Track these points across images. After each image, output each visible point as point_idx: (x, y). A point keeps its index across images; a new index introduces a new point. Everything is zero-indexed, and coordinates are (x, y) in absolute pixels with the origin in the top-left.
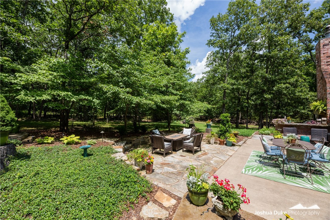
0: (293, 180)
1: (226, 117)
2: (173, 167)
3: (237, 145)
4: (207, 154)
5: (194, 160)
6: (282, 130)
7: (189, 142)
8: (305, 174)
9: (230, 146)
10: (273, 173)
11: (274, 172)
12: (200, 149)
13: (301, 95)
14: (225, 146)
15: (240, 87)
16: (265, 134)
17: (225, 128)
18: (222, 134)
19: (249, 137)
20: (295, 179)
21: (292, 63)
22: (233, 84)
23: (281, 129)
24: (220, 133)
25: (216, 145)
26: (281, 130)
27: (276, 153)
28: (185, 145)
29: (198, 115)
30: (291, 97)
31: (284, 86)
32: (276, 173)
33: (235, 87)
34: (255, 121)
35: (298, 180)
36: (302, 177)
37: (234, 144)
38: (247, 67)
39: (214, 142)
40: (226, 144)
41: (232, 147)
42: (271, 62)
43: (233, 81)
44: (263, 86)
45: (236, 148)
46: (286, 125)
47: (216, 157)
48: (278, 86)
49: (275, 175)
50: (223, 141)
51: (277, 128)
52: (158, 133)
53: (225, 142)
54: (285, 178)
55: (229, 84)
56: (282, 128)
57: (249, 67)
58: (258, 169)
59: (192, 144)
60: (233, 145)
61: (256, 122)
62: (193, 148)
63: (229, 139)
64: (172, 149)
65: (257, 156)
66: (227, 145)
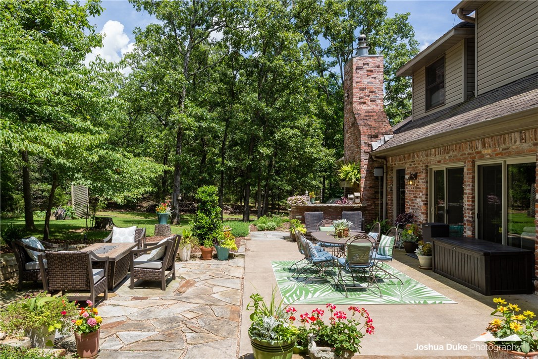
0: (358, 297)
1: (210, 195)
2: (139, 326)
3: (237, 256)
4: (193, 283)
5: (177, 301)
6: (303, 217)
7: (149, 261)
8: (364, 285)
9: (226, 260)
10: (327, 293)
11: (328, 291)
12: (174, 274)
13: (313, 153)
14: (214, 261)
15: (214, 125)
16: (268, 230)
17: (209, 221)
18: (203, 234)
19: (246, 238)
20: (359, 295)
21: (302, 89)
22: (200, 118)
23: (300, 215)
24: (198, 232)
25: (195, 262)
26: (300, 217)
27: (326, 256)
28: (138, 271)
29: (142, 190)
30: (299, 154)
31: (292, 132)
32: (331, 292)
33: (204, 124)
34: (228, 205)
35: (363, 295)
36: (363, 290)
37: (232, 254)
38: (221, 81)
39: (189, 256)
40: (216, 257)
41: (230, 260)
42: (266, 80)
43: (199, 111)
44: (256, 129)
45: (238, 261)
46: (309, 207)
47: (215, 285)
48: (282, 130)
49: (331, 295)
50: (210, 249)
51: (294, 215)
52: (39, 247)
53: (214, 253)
54: (347, 297)
55: (190, 115)
56: (302, 214)
57: (226, 83)
58: (304, 292)
59: (158, 264)
60: (231, 257)
61: (230, 207)
62: (163, 273)
63: (223, 244)
64: (106, 284)
65: (284, 269)
66: (219, 258)
